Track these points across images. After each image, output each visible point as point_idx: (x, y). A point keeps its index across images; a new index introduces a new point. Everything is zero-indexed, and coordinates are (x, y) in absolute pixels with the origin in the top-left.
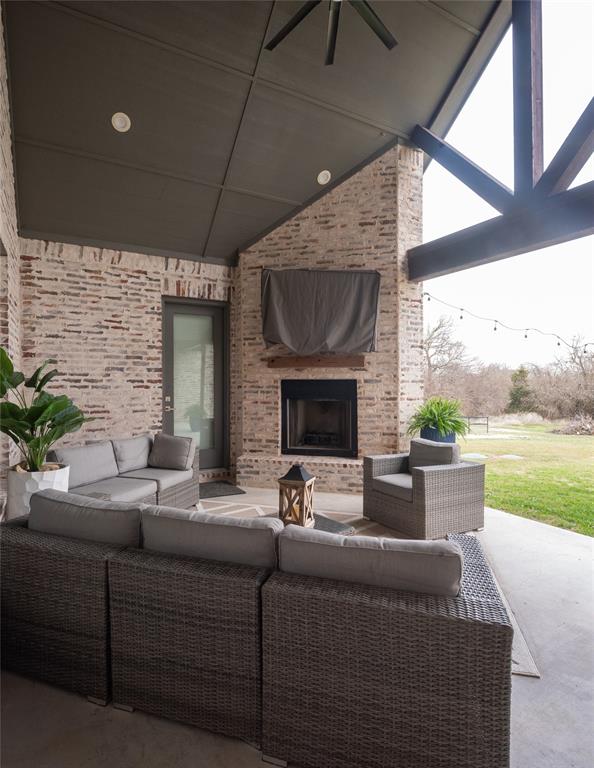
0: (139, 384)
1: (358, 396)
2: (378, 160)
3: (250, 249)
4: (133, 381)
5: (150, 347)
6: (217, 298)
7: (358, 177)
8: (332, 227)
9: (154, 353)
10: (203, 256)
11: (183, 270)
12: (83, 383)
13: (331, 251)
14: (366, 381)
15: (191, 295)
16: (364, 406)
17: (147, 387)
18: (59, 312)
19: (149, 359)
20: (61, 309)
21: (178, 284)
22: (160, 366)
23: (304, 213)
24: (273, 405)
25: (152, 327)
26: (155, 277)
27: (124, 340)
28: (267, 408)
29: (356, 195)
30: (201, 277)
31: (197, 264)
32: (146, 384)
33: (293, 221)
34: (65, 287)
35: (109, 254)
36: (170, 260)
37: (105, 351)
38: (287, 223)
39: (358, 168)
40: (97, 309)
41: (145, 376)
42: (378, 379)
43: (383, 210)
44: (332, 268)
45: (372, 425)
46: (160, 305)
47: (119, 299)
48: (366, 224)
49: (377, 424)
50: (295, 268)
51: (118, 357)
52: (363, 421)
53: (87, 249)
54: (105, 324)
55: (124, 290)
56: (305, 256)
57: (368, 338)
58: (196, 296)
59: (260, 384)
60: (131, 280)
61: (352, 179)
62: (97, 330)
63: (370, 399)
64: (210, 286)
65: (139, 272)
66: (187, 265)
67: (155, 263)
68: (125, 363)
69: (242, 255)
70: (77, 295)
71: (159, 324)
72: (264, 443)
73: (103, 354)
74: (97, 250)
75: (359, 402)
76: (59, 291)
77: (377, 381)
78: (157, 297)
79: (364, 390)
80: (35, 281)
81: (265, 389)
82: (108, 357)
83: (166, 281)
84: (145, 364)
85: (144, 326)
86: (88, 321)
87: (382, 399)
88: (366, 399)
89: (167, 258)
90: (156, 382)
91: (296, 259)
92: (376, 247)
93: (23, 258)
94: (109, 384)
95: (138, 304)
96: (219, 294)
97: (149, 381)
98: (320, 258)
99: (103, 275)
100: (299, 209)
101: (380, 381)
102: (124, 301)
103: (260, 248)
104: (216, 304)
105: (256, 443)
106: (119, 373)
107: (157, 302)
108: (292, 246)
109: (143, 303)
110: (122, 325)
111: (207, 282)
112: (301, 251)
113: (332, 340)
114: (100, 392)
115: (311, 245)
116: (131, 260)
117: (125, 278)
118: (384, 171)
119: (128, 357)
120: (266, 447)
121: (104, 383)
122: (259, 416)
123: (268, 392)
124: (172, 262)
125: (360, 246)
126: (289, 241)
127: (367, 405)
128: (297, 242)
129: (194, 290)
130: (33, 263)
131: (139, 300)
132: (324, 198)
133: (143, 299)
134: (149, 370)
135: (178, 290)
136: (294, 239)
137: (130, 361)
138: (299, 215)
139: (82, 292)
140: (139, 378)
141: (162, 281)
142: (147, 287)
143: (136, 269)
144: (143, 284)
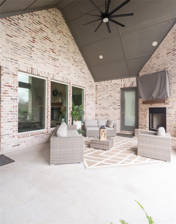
0: (115, 109)
1: (167, 113)
2: (172, 29)
3: (141, 71)
4: (114, 108)
5: (117, 100)
6: (134, 86)
7: (166, 38)
8: (159, 58)
9: (118, 102)
10: (130, 76)
11: (125, 81)
12: (105, 109)
13: (159, 66)
14: (169, 108)
15: (127, 87)
16: (168, 117)
17: (117, 110)
18: (101, 95)
19: (117, 103)
20: (101, 94)
21: (124, 85)
22: (120, 105)
23: (152, 56)
24: (145, 115)
25: (118, 96)
26: (119, 84)
27: (112, 99)
28: (144, 116)
29: (165, 45)
30: (130, 82)
31: (129, 78)
32: (116, 109)
33: (150, 60)
34: (102, 90)
35: (110, 81)
36: (122, 79)
37: (109, 102)
38: (149, 60)
39: (166, 35)
40: (107, 93)
41: (116, 107)
42: (172, 107)
43: (174, 46)
44: (159, 71)
45: (170, 123)
46: (120, 90)
47: (111, 90)
48: (168, 53)
49: (172, 123)
50: (151, 73)
51: (111, 103)
52: (168, 122)
53: (106, 81)
54: (108, 96)
55: (112, 88)
56: (153, 69)
57: (164, 93)
58: (129, 87)
59: (143, 109)
60: (114, 86)
61: (164, 40)
62: (107, 98)
63: (170, 114)
64: (132, 83)
65: (115, 84)
66: (126, 79)
67: (119, 81)
68: (112, 104)
69: (139, 73)
70: (104, 91)
71: (120, 95)
72: (143, 126)
73: (108, 103)
74: (107, 81)
75: (167, 115)
76: (101, 91)
77: (172, 108)
78: (119, 89)
79: (168, 111)
80: (97, 90)
81: (144, 110)
82: (109, 103)
83: (121, 84)
84: (116, 104)
85: (116, 96)
86: (106, 96)
87: (174, 114)
88: (169, 114)
89: (121, 79)
90: (119, 108)
91: (151, 71)
92: (172, 60)
93: (96, 86)
94: (109, 109)
95: (115, 91)
96: (135, 85)
97: (117, 108)
98: (156, 69)
99: (108, 86)
100: (151, 55)
101: (173, 108)
102: (112, 91)
103: (143, 70)
104: (134, 88)
105: (142, 126)
106: (111, 106)
107: (119, 90)
108: (150, 67)
109: (116, 91)
110: (112, 96)
111: (131, 83)
112: (152, 68)
113: (154, 95)
114: (107, 110)
115: (154, 65)
116: (114, 81)
117: (112, 86)
118: (174, 32)
119: (113, 103)
120: (144, 127)
121: (108, 109)
122: (142, 118)
123: (144, 111)
124: (123, 80)
125: (167, 61)
126: (149, 66)
127: (169, 116)
128: (151, 66)
129: (128, 85)
130: (97, 86)
131: (115, 90)
132: (157, 49)
133: (116, 90)
134: (117, 106)
135: (124, 86)
136: (150, 65)
137: (113, 104)
138: (151, 57)
139: (105, 90)
140: (115, 108)
141: (120, 85)
142: (117, 87)
143: (115, 83)
144: (116, 86)
